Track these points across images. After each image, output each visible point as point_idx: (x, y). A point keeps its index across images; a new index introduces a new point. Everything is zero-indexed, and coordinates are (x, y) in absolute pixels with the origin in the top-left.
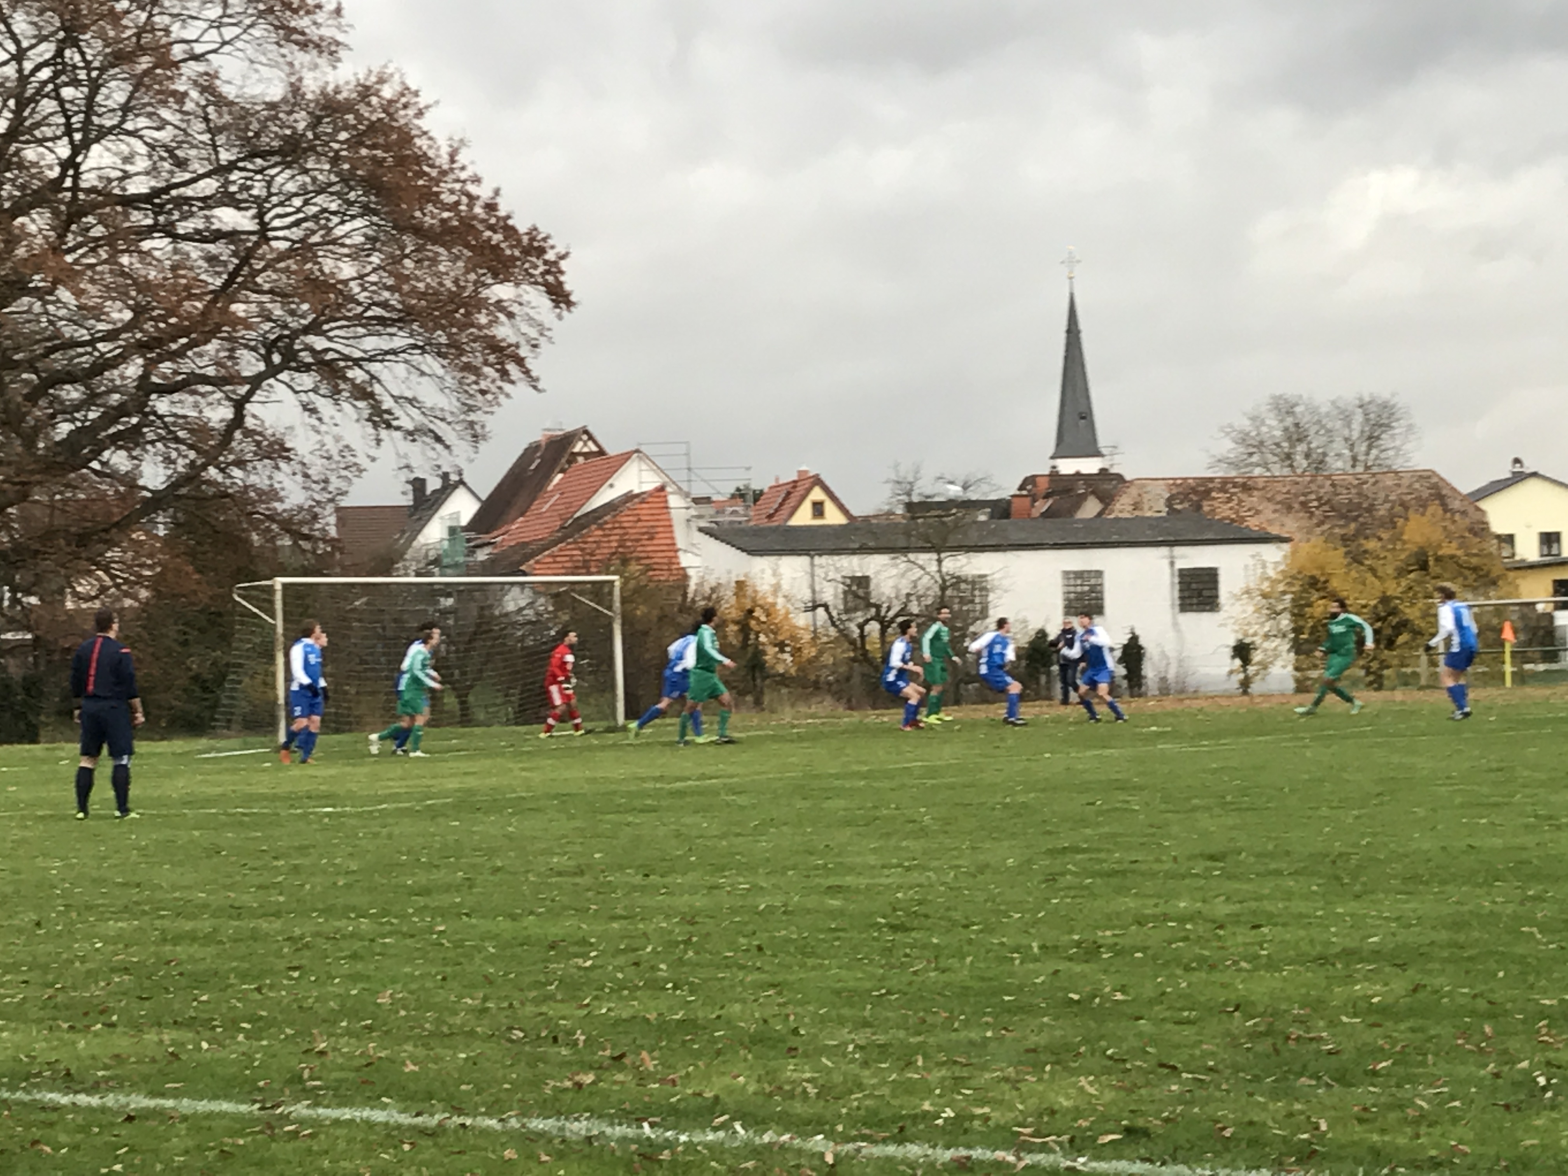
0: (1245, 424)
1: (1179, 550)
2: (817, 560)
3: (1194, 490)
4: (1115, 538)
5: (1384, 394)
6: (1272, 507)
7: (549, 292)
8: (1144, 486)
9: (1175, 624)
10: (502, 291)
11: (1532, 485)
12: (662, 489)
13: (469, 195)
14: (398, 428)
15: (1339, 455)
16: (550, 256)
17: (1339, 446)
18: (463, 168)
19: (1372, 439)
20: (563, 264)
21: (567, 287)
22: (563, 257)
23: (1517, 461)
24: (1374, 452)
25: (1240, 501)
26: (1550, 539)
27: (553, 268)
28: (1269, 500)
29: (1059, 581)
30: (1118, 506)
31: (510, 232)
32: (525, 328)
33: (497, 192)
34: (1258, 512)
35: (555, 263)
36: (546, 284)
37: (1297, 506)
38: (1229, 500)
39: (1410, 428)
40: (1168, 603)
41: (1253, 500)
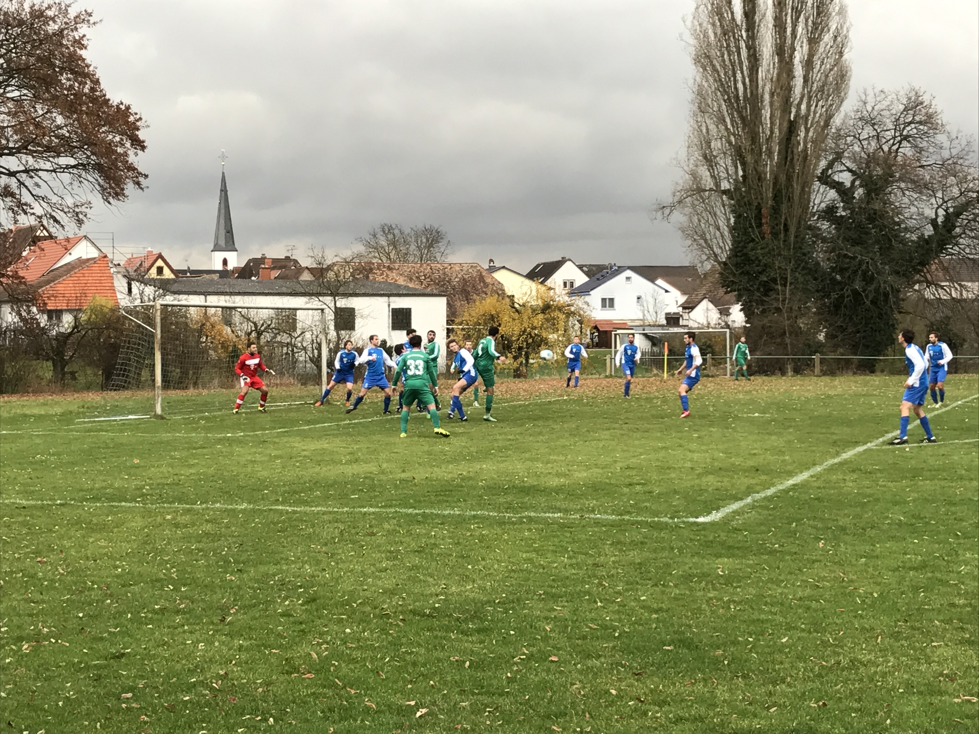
1: (392, 299)
2: (208, 297)
3: (364, 269)
6: (402, 278)
9: (390, 336)
11: (502, 272)
12: (105, 256)
15: (412, 254)
17: (413, 250)
19: (429, 247)
20: (138, 125)
23: (491, 261)
24: (430, 254)
27: (133, 126)
28: (401, 275)
37: (414, 278)
40: (387, 325)
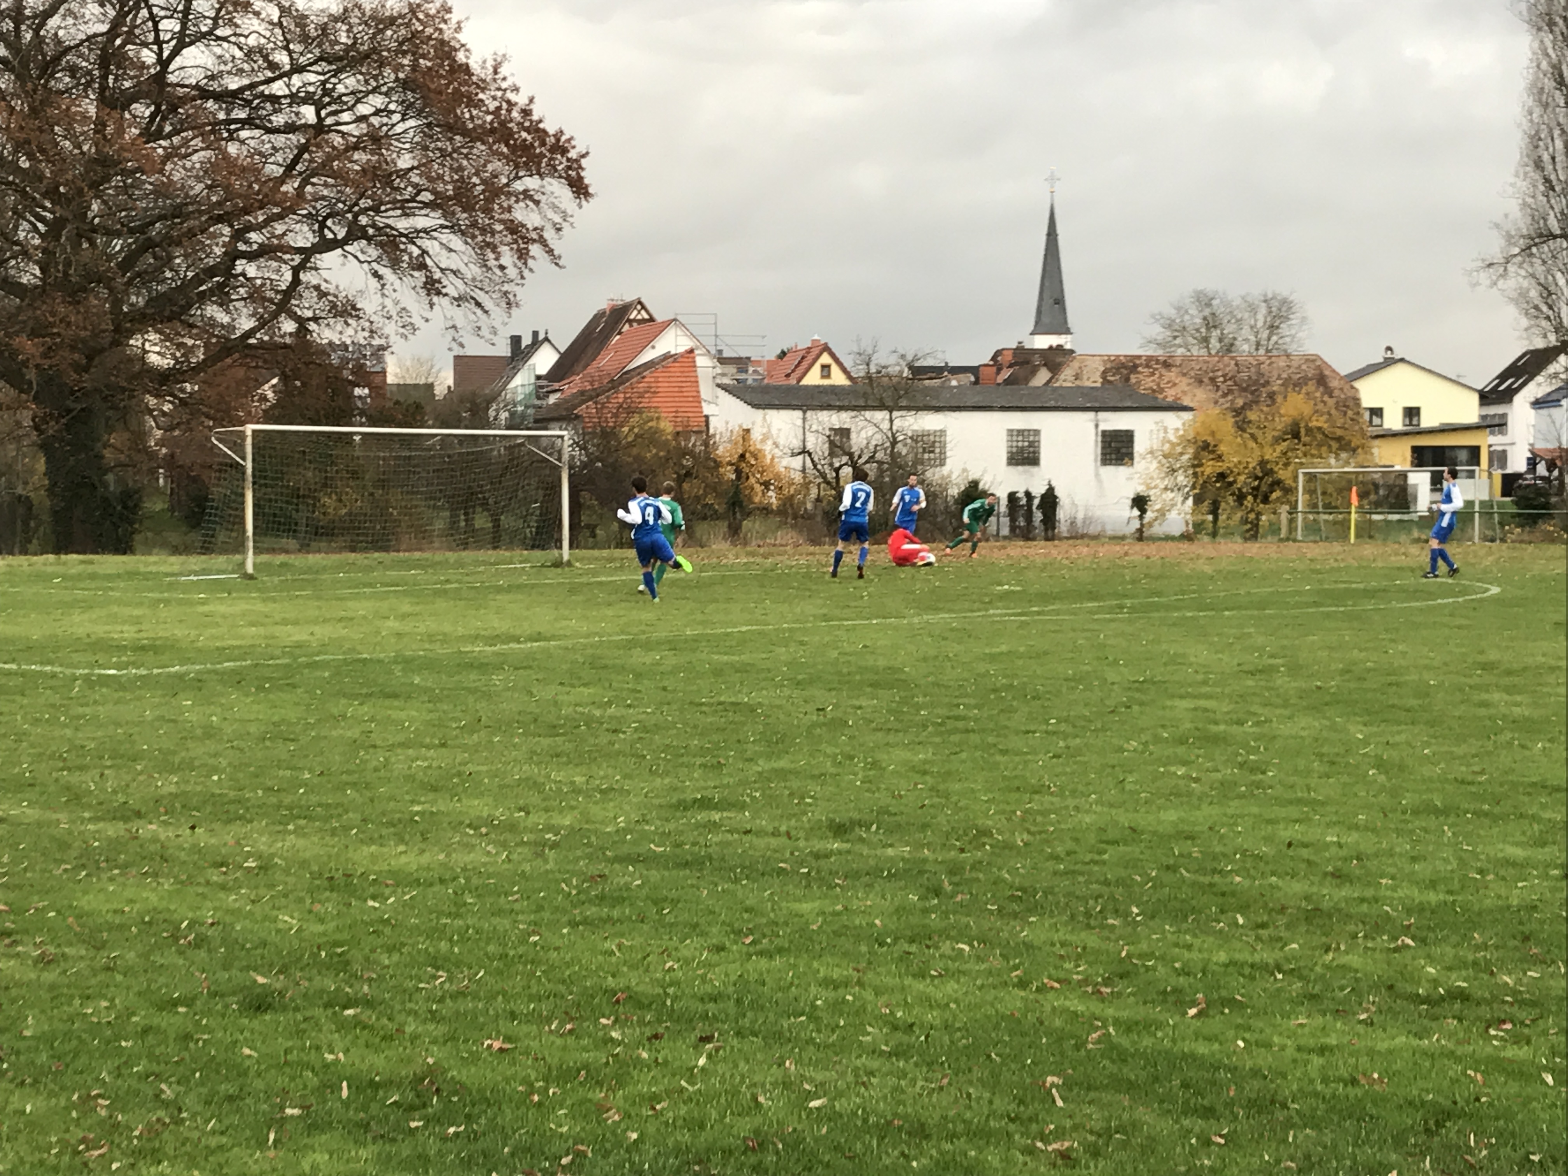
0: (1172, 313)
1: (1102, 415)
2: (809, 414)
3: (1123, 366)
4: (1052, 403)
5: (1285, 293)
6: (1185, 380)
7: (571, 185)
8: (1083, 361)
9: (1097, 475)
10: (531, 183)
11: (1400, 368)
12: (691, 351)
13: (509, 102)
14: (446, 295)
15: (1246, 340)
16: (573, 154)
17: (1246, 332)
18: (504, 79)
19: (1273, 328)
20: (584, 162)
21: (586, 181)
22: (583, 156)
23: (1389, 349)
24: (1274, 338)
25: (1161, 375)
26: (1412, 413)
27: (575, 165)
28: (1184, 375)
29: (1004, 437)
30: (1062, 377)
31: (541, 134)
32: (550, 214)
33: (531, 100)
34: (1175, 385)
35: (577, 161)
36: (568, 178)
37: (1206, 380)
38: (1153, 374)
39: (1304, 319)
40: (1092, 457)
41: (1172, 375)
